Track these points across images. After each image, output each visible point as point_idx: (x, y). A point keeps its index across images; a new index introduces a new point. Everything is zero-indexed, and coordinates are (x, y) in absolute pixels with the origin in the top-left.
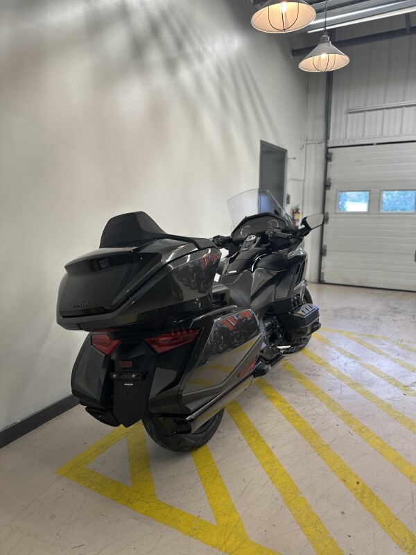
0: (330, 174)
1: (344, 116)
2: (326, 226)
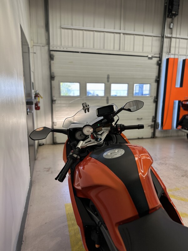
0: (53, 70)
1: (59, 30)
2: (54, 105)
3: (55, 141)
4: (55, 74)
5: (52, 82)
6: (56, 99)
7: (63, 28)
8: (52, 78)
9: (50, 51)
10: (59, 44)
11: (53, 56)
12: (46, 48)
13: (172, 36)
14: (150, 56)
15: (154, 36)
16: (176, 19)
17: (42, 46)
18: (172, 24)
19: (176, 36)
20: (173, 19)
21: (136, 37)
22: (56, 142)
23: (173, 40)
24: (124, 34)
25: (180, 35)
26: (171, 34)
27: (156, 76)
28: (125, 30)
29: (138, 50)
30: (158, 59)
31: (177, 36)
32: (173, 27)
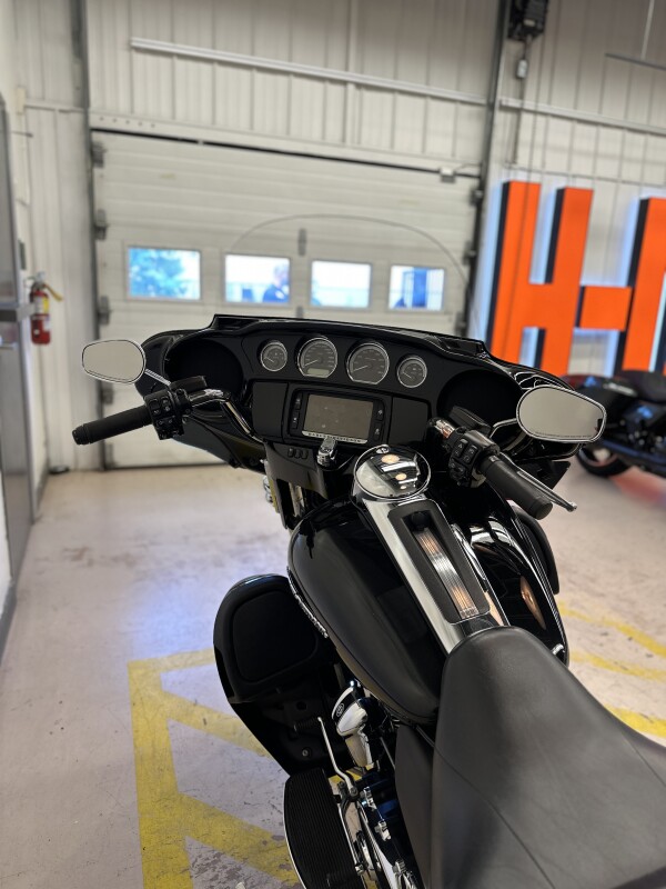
0: (101, 200)
1: (123, 55)
2: (103, 330)
3: (108, 460)
4: (110, 218)
5: (99, 244)
6: (113, 305)
7: (138, 50)
8: (97, 229)
9: (89, 130)
10: (123, 106)
11: (103, 151)
12: (77, 118)
13: (522, 104)
14: (447, 171)
15: (463, 102)
16: (536, 45)
17: (62, 111)
18: (523, 64)
19: (536, 106)
20: (527, 47)
21: (401, 99)
22: (113, 463)
23: (527, 119)
24: (359, 86)
25: (549, 102)
26: (521, 96)
27: (467, 243)
28: (362, 72)
29: (407, 147)
30: (474, 183)
31: (540, 105)
32: (527, 72)
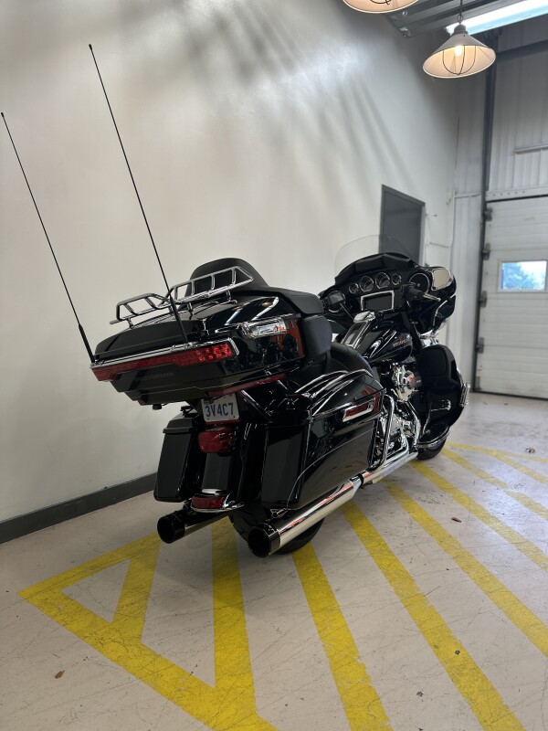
0: (488, 239)
1: (510, 158)
2: (483, 311)
3: (477, 386)
4: (492, 248)
5: (485, 262)
6: (489, 296)
7: (518, 153)
8: (484, 254)
9: (485, 203)
10: (507, 185)
11: (491, 211)
12: (480, 198)
17: (473, 196)
22: (479, 388)
